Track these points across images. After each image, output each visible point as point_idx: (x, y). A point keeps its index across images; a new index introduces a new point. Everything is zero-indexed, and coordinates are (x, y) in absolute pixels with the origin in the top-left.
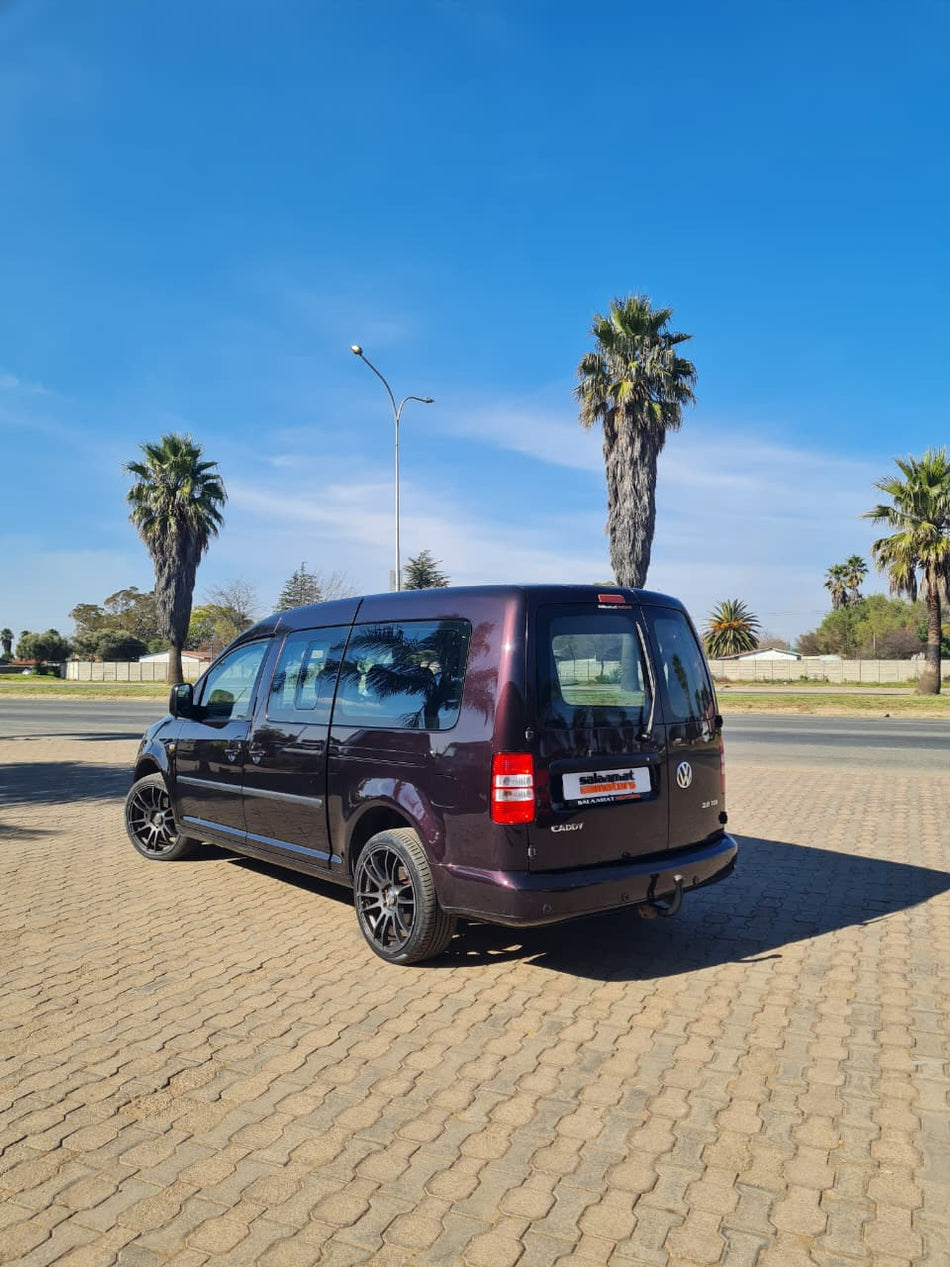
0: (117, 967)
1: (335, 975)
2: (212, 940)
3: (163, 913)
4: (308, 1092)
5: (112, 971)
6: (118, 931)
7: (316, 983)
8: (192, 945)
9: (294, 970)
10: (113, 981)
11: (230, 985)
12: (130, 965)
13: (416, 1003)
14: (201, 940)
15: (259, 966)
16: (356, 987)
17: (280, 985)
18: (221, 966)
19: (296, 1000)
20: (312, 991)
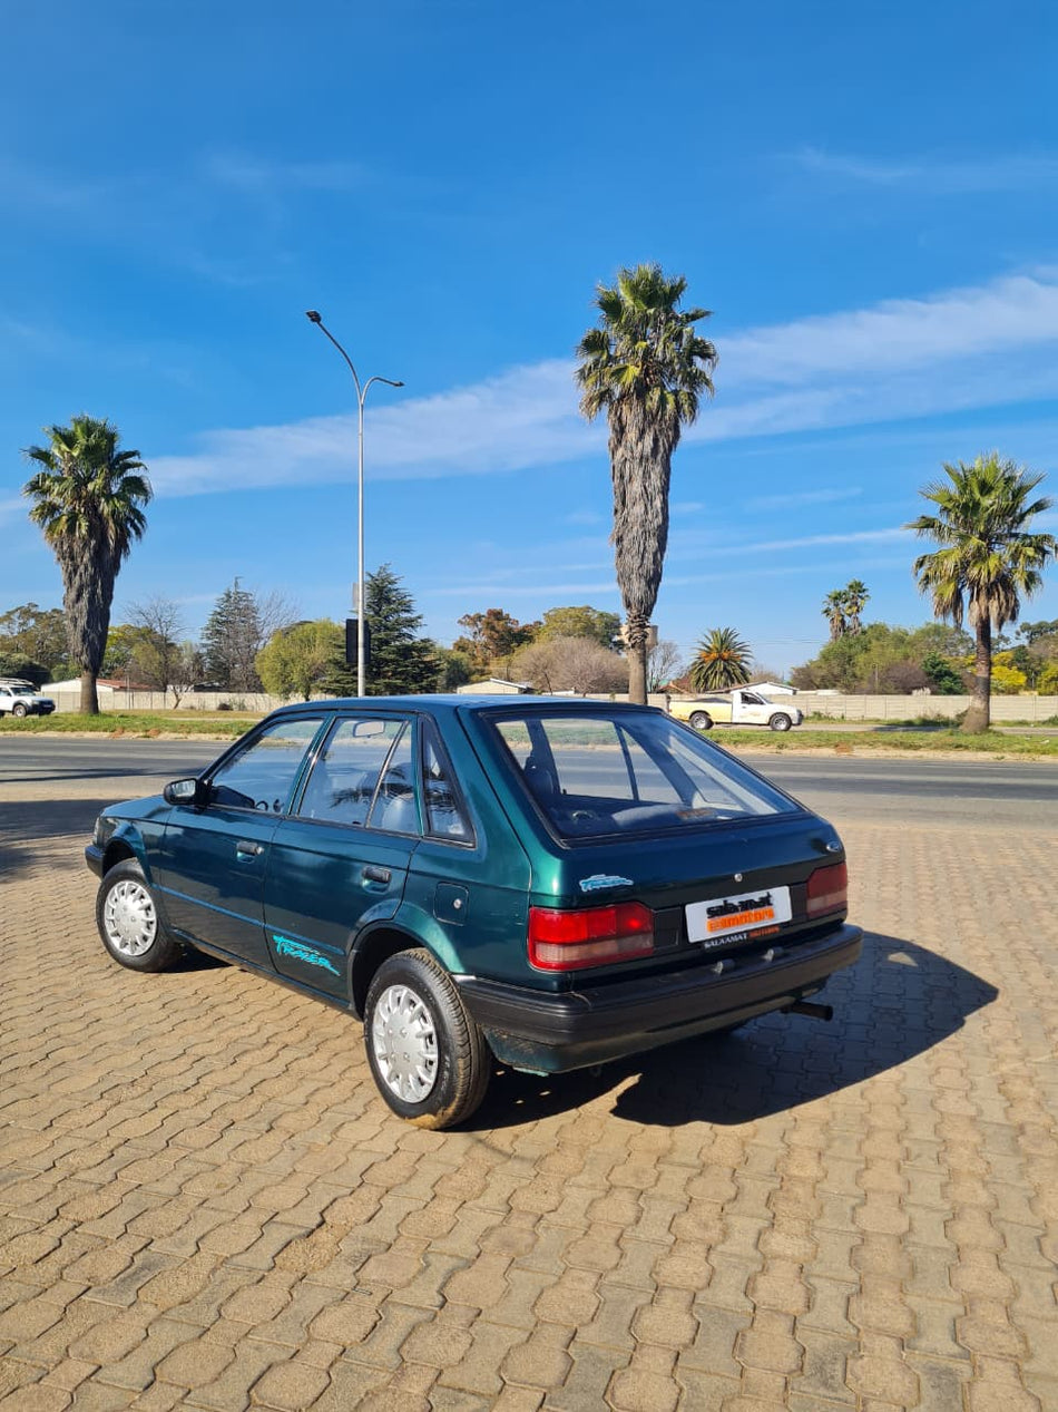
0: (57, 1229)
1: (463, 1243)
2: (219, 1153)
3: (125, 1093)
5: (47, 1242)
6: (52, 1135)
7: (441, 1265)
8: (187, 1166)
9: (384, 1228)
10: (51, 1267)
11: (276, 1274)
12: (81, 1223)
13: (647, 1320)
14: (201, 1156)
15: (319, 1219)
16: (515, 1274)
17: (372, 1272)
18: (251, 1221)
19: (415, 1316)
20: (436, 1287)
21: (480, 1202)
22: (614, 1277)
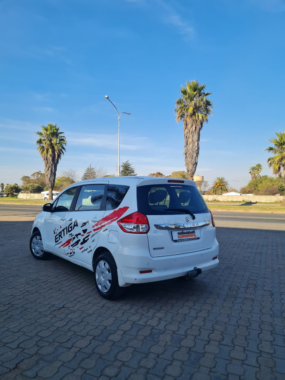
0: (8, 306)
1: (91, 312)
2: (47, 294)
3: (31, 282)
4: (75, 373)
9: (75, 308)
10: (5, 312)
11: (50, 315)
12: (13, 305)
13: (122, 326)
14: (42, 294)
15: (62, 306)
16: (99, 317)
17: (69, 316)
18: (48, 306)
19: (74, 323)
20: (81, 319)
21: (98, 305)
22: (119, 319)
